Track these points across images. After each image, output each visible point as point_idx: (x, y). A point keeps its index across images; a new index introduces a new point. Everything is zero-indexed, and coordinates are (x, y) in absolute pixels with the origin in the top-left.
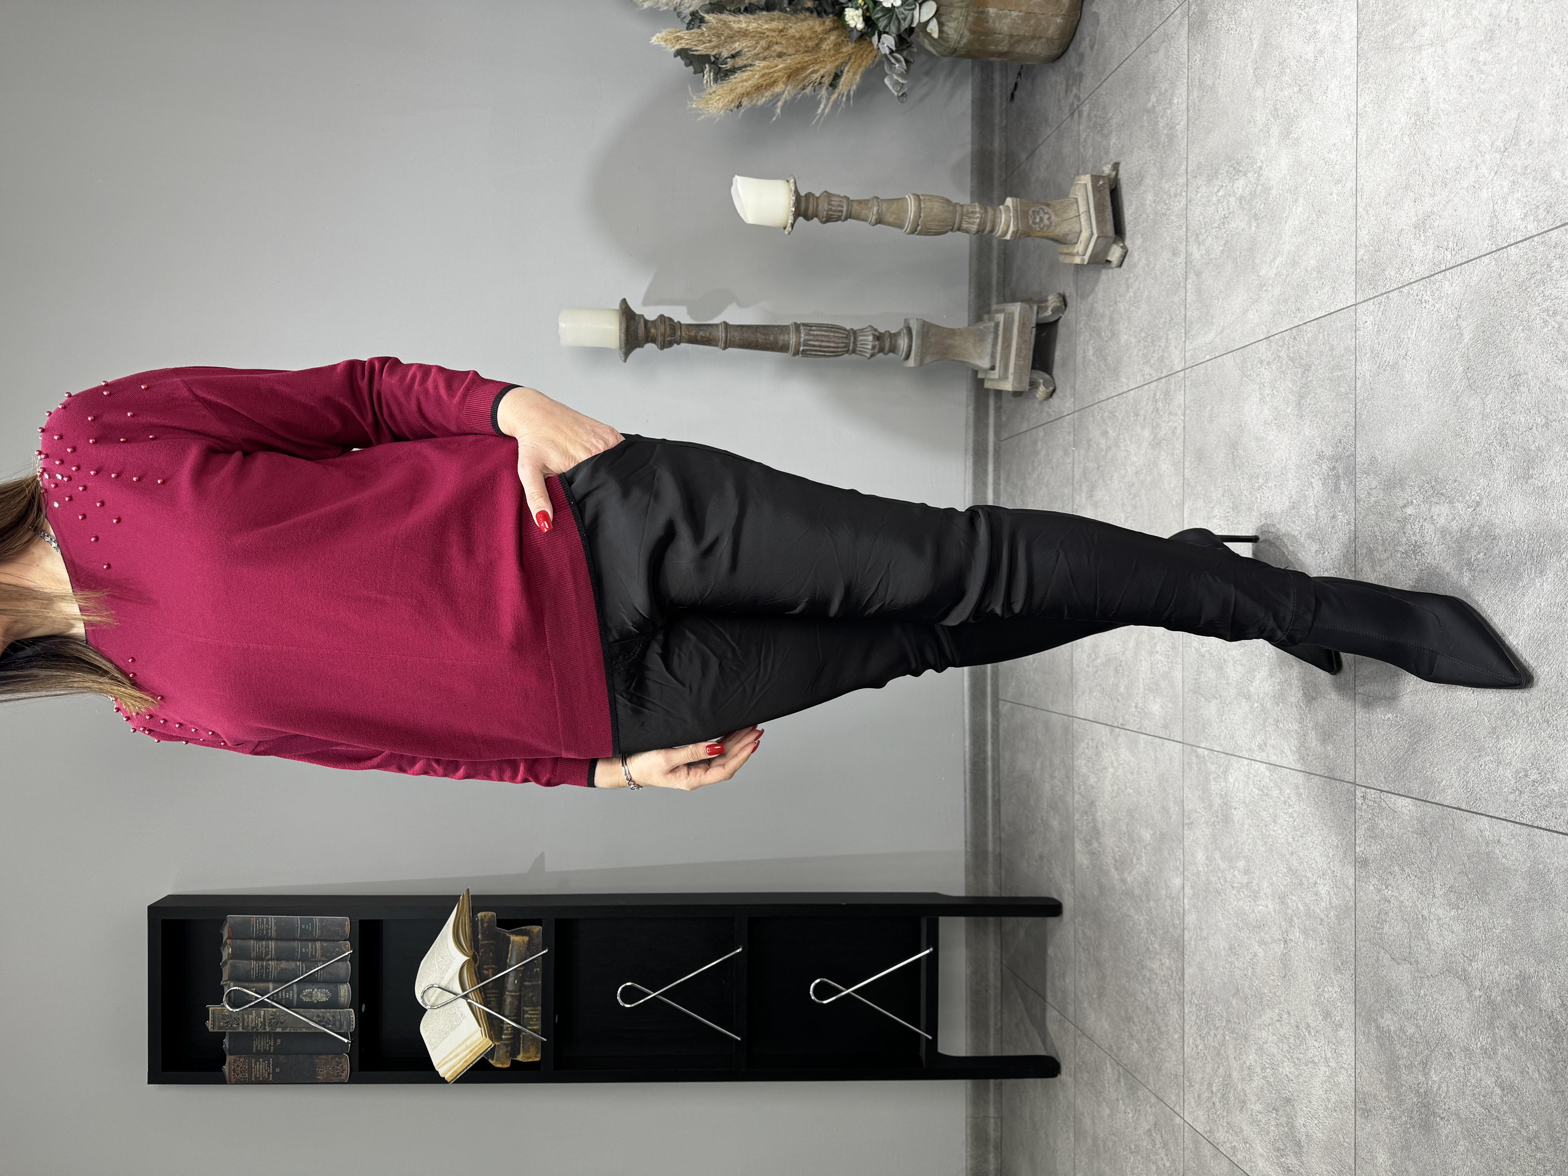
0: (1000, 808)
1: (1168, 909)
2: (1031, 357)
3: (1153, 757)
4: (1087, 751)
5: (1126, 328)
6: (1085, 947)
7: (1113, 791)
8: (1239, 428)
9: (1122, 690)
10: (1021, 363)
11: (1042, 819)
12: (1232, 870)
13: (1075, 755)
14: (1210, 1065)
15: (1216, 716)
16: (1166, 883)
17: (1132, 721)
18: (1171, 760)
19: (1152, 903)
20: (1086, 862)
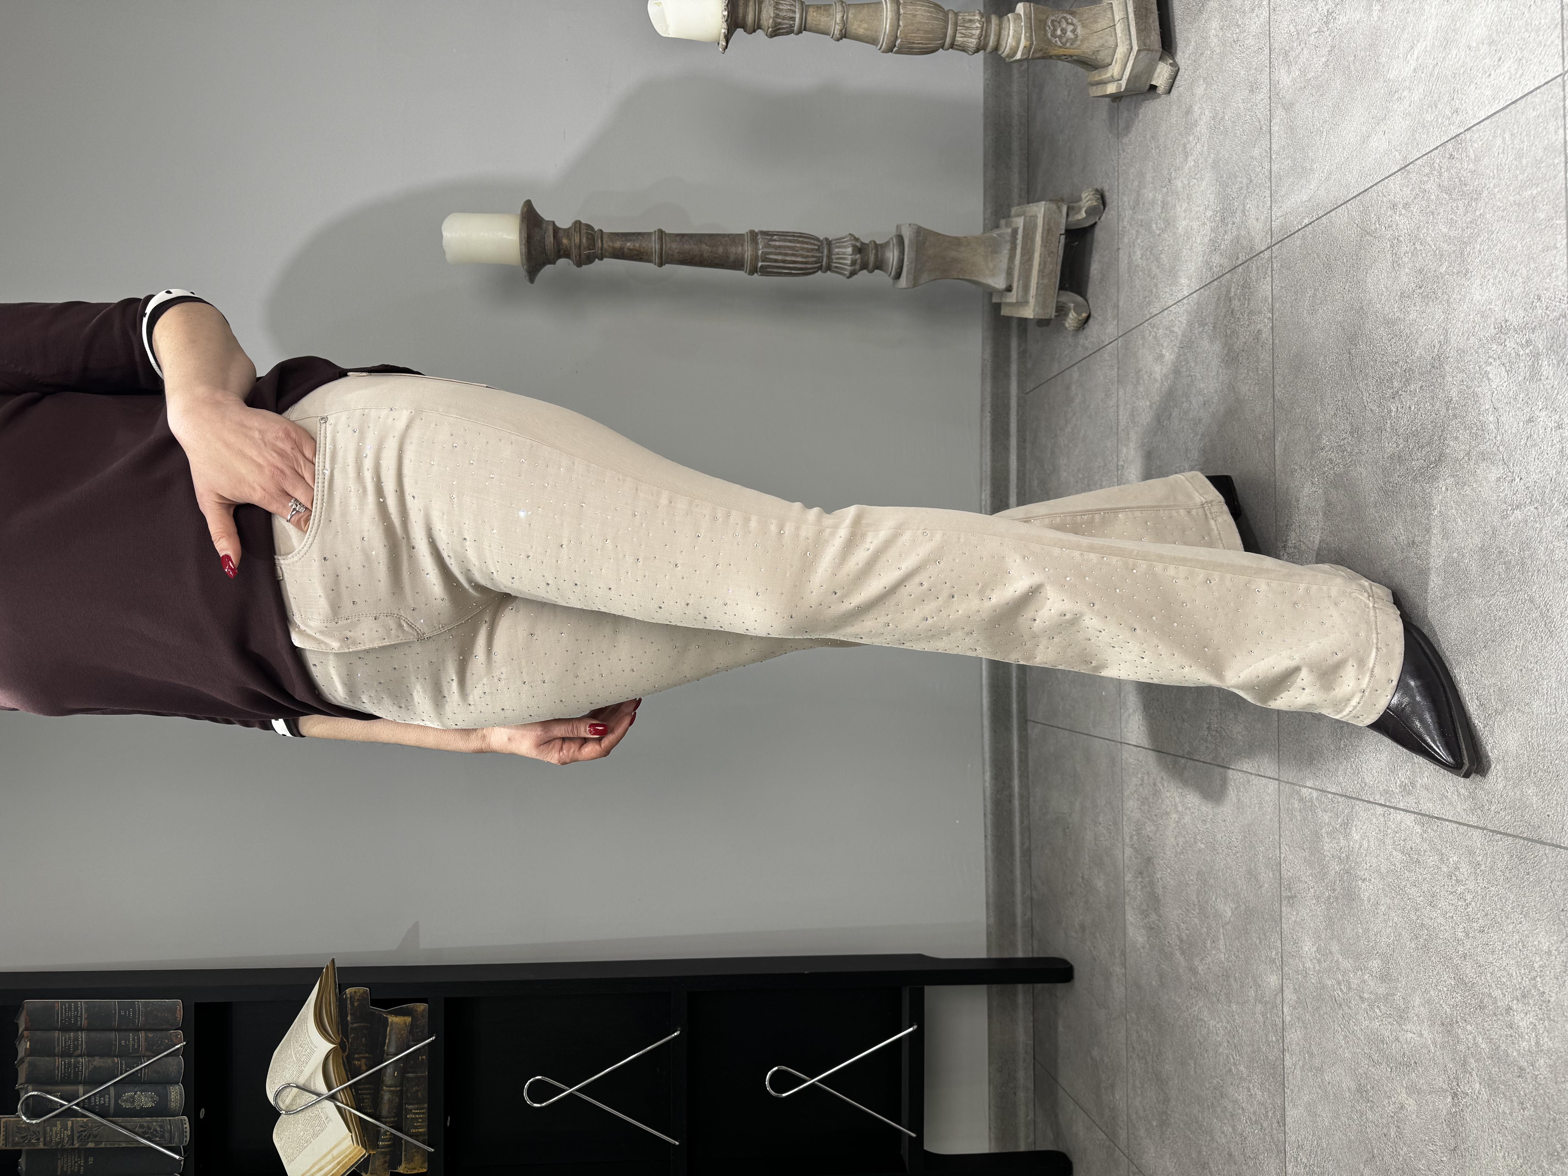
0: (1030, 859)
1: (1261, 1019)
2: (1059, 273)
4: (1141, 789)
5: (1184, 211)
6: (1141, 1055)
7: (1178, 845)
8: (1358, 312)
10: (1046, 281)
11: (1083, 878)
12: (1360, 973)
13: (1126, 794)
15: (1330, 741)
16: (1255, 981)
18: (1261, 803)
19: (1234, 1007)
20: (1140, 939)
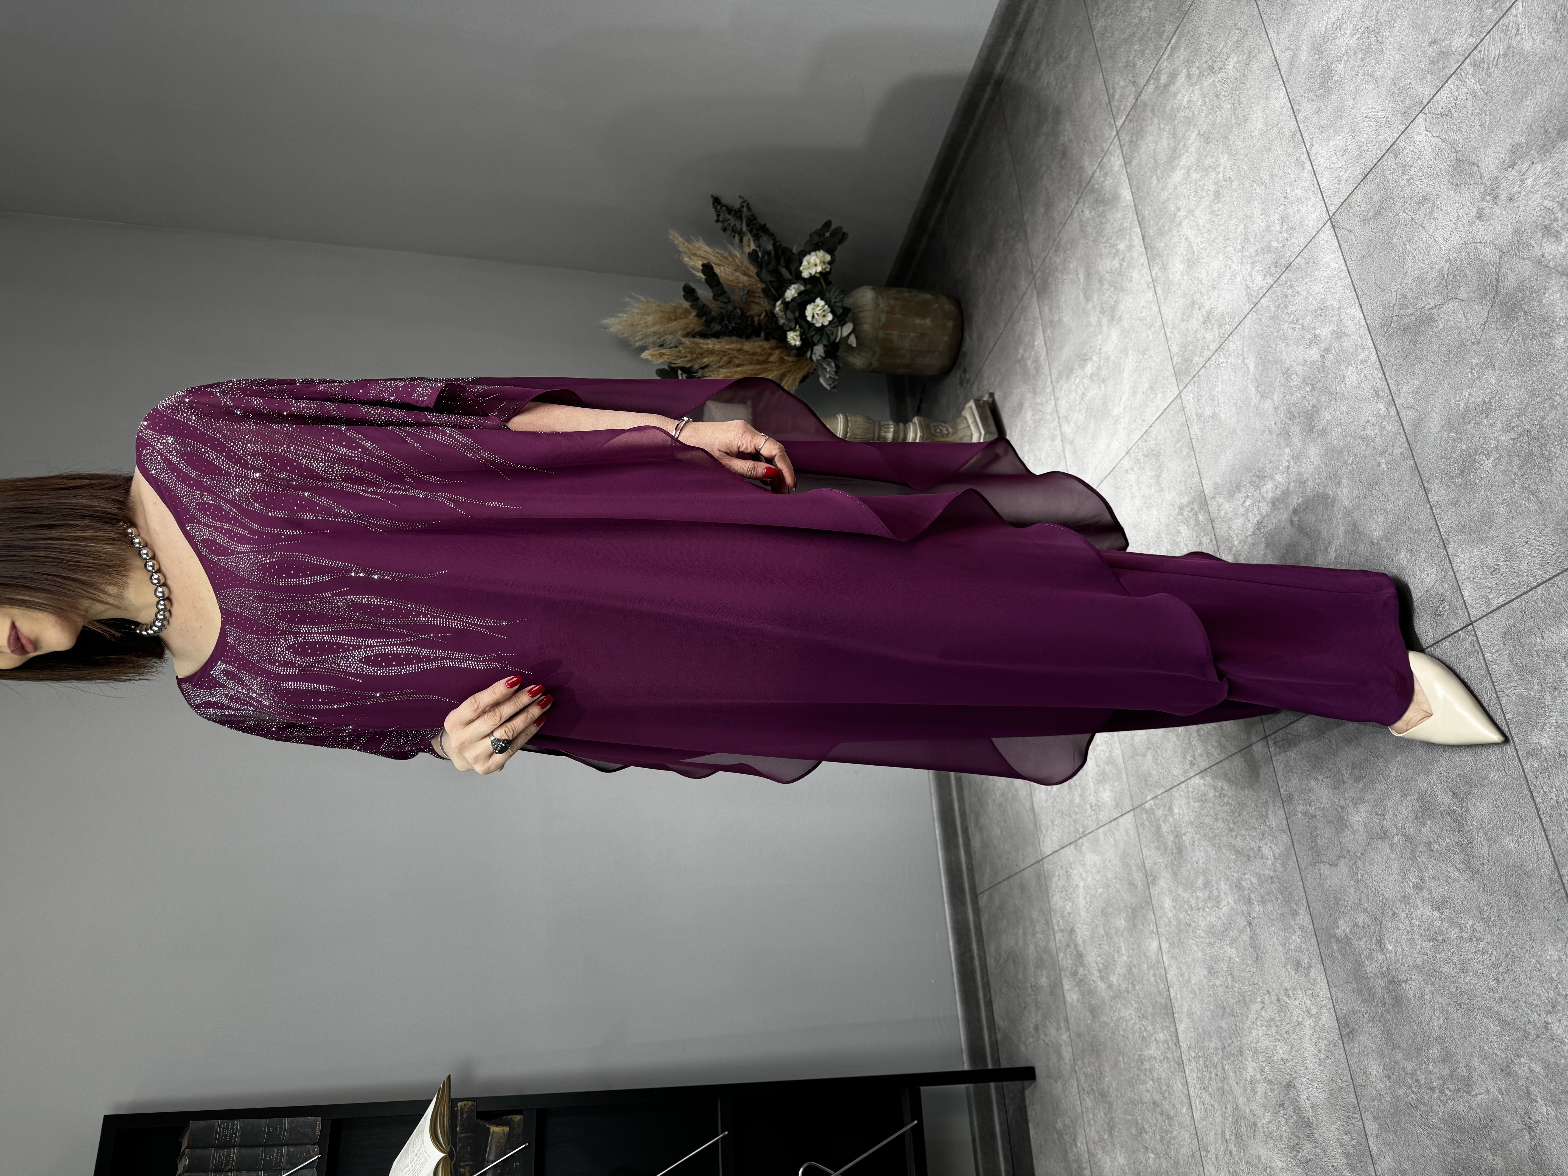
3: (1113, 842)
4: (1059, 883)
6: (1089, 1089)
7: (1087, 903)
9: (1077, 800)
11: (1031, 986)
13: (1050, 895)
14: (1219, 1112)
16: (1145, 957)
17: (1090, 823)
18: (1127, 833)
20: (1075, 997)
